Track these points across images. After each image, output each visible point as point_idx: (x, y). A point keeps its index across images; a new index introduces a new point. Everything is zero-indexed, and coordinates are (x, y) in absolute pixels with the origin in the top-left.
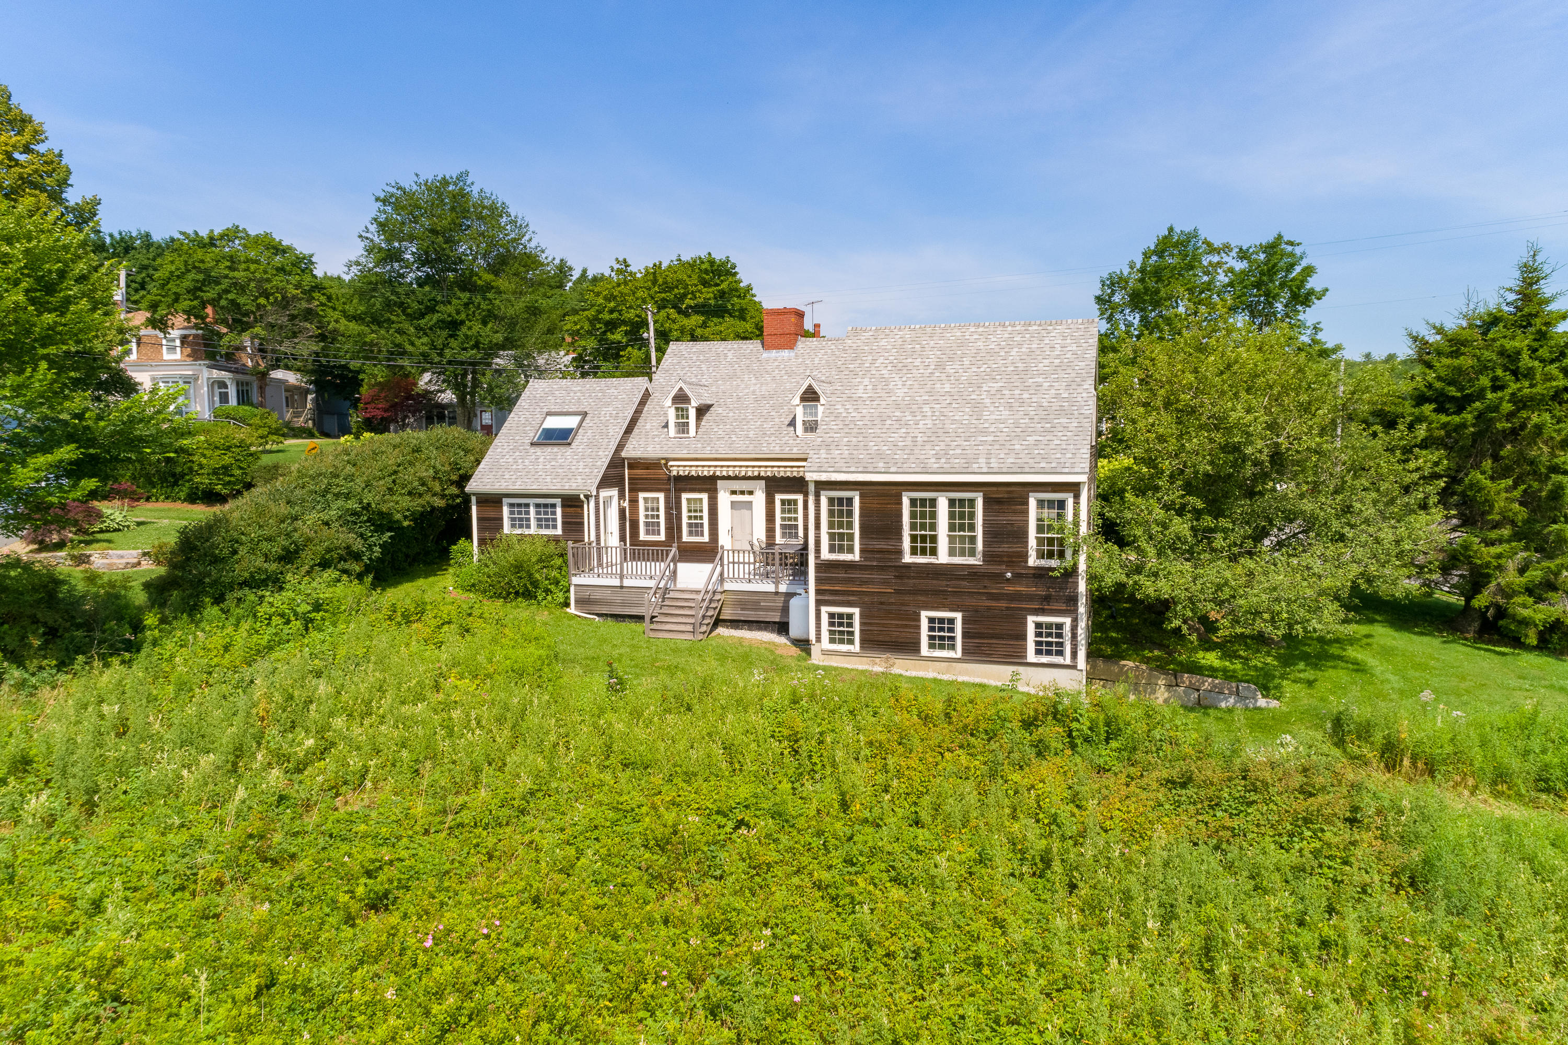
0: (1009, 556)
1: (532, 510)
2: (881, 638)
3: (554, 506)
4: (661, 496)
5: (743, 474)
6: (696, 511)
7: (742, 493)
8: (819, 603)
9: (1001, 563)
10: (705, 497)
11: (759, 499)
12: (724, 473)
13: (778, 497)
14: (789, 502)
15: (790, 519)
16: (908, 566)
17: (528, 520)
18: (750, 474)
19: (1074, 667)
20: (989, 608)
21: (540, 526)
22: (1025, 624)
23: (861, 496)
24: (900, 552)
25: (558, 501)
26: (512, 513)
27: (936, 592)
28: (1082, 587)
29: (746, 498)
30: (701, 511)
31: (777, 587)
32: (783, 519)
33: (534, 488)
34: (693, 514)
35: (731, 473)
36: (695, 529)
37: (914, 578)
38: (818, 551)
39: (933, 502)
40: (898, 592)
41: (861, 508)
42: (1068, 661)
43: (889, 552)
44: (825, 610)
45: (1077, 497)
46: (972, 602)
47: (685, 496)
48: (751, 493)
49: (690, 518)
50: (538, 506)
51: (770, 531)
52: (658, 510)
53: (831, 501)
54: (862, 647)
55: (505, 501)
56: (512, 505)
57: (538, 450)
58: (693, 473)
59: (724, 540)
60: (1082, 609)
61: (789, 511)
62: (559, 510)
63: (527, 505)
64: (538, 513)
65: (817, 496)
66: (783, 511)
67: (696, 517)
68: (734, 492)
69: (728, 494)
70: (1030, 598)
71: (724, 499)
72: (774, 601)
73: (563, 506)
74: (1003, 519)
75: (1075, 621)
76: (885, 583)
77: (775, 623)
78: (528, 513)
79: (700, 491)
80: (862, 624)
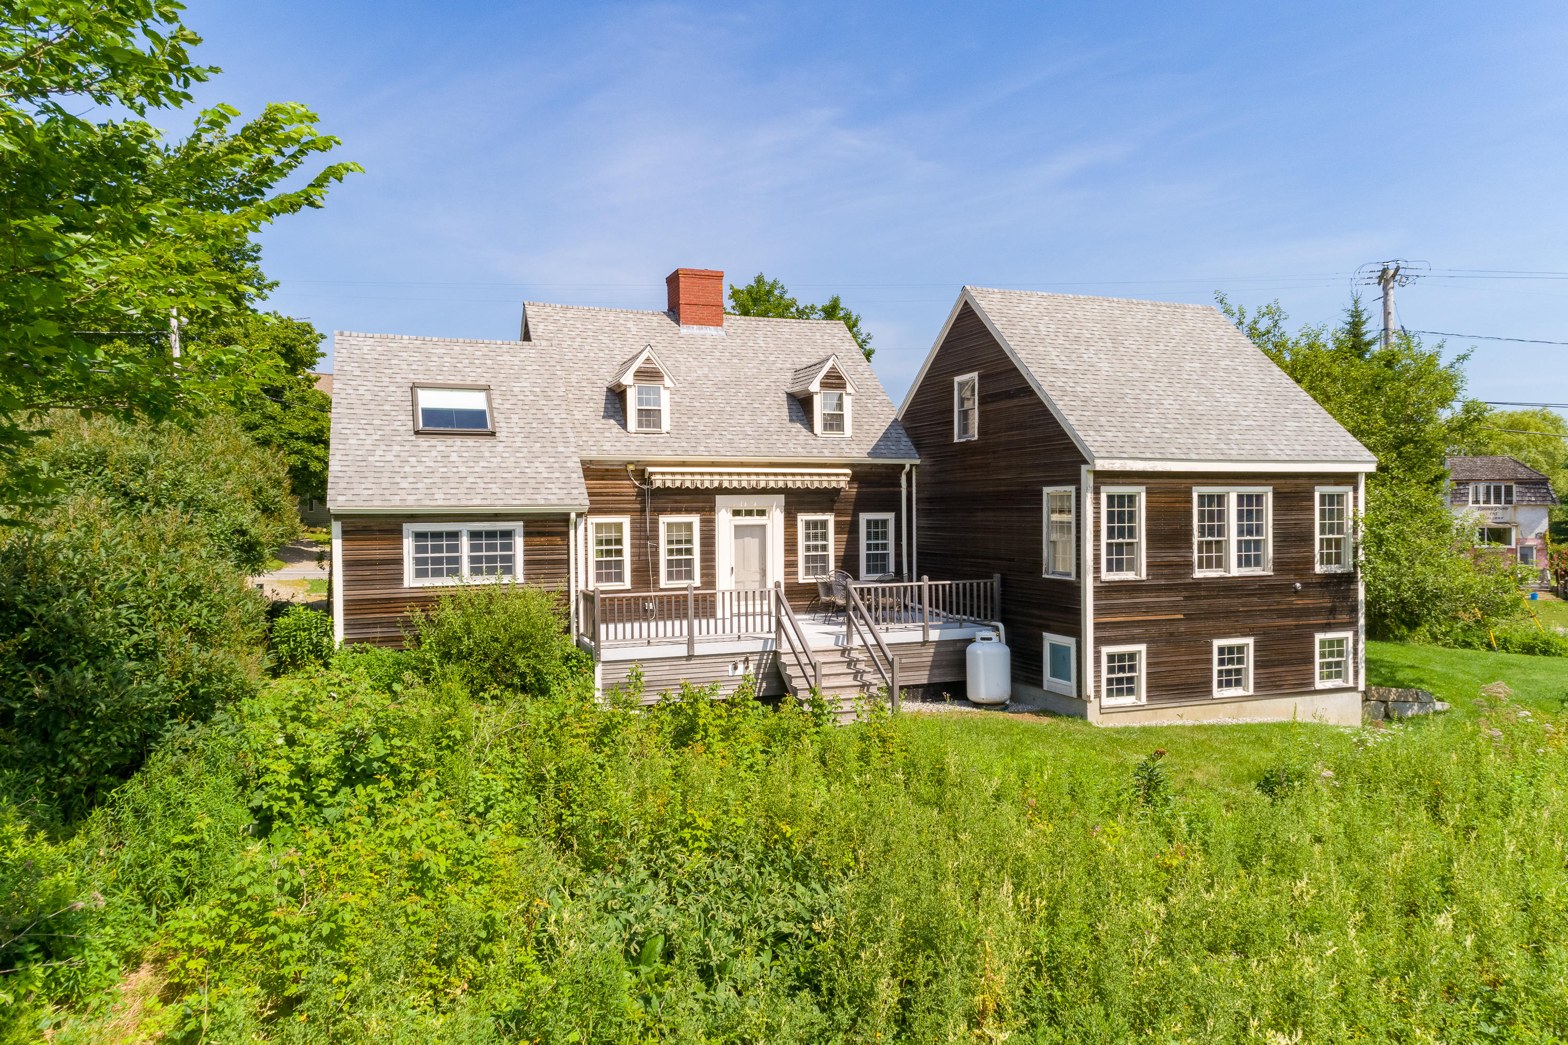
0: (1298, 563)
1: (465, 543)
2: (1169, 681)
3: (508, 534)
4: (626, 521)
5: (763, 484)
6: (679, 542)
7: (749, 513)
8: (1099, 642)
9: (1290, 571)
10: (695, 519)
11: (775, 520)
12: (735, 484)
13: (802, 518)
14: (815, 524)
15: (816, 548)
16: (1199, 584)
17: (456, 560)
18: (772, 484)
19: (1354, 689)
20: (1280, 628)
21: (475, 571)
22: (1312, 643)
23: (1148, 493)
24: (1190, 565)
25: (518, 527)
26: (419, 549)
27: (1229, 614)
28: (1362, 595)
29: (755, 520)
30: (689, 541)
31: (925, 633)
32: (808, 548)
33: (476, 502)
34: (675, 547)
35: (744, 484)
36: (681, 568)
37: (1205, 597)
38: (1097, 570)
39: (1221, 499)
40: (1188, 617)
41: (1148, 509)
42: (1351, 684)
43: (1178, 565)
44: (1106, 650)
45: (1356, 490)
46: (1263, 622)
47: (664, 520)
48: (762, 513)
49: (671, 552)
50: (474, 535)
51: (790, 565)
52: (619, 541)
53: (1111, 498)
54: (1149, 697)
55: (409, 529)
56: (419, 536)
58: (688, 484)
59: (724, 581)
60: (1362, 621)
61: (816, 537)
62: (519, 542)
63: (455, 535)
64: (473, 548)
65: (1097, 492)
66: (808, 537)
67: (679, 551)
68: (737, 513)
69: (730, 515)
70: (1317, 611)
71: (724, 521)
72: (920, 655)
73: (527, 534)
74: (1293, 517)
75: (1356, 634)
76: (1174, 608)
77: (917, 686)
78: (455, 548)
79: (689, 511)
80: (1149, 665)
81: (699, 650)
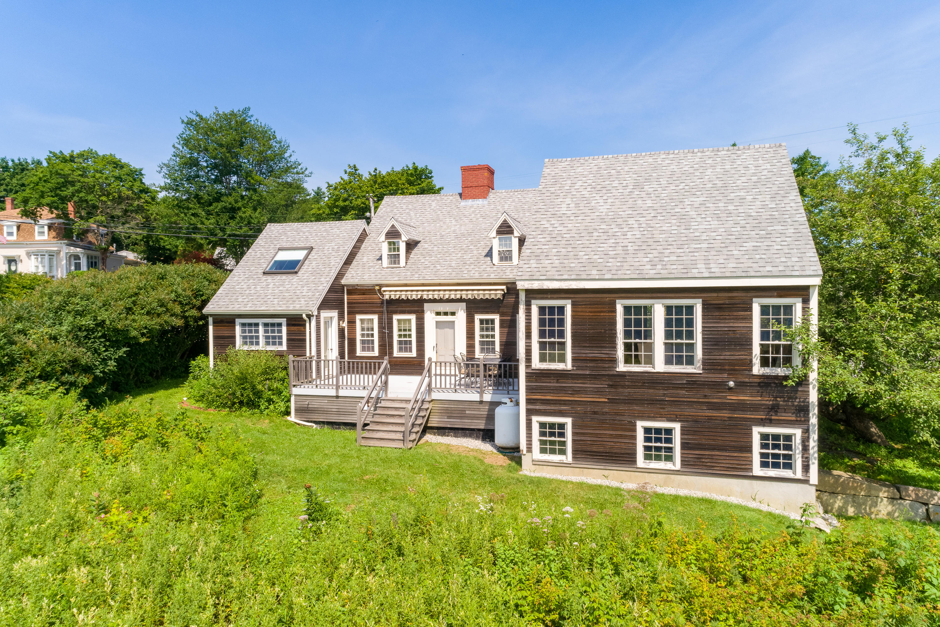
0: (731, 364)
1: (261, 329)
2: (594, 449)
3: (280, 325)
4: (375, 318)
5: (447, 297)
6: (405, 330)
7: (446, 314)
8: (530, 412)
9: (722, 371)
10: (413, 318)
11: (461, 318)
12: (431, 297)
13: (478, 317)
14: (487, 321)
15: (487, 336)
16: (623, 375)
17: (257, 337)
18: (453, 297)
19: (806, 482)
20: (710, 418)
21: (268, 343)
22: (750, 435)
23: (573, 305)
24: (614, 361)
25: (284, 321)
26: (244, 331)
27: (652, 402)
28: (814, 397)
29: (449, 318)
30: (410, 330)
31: (481, 396)
32: (482, 336)
33: (263, 308)
34: (403, 333)
35: (436, 297)
36: (405, 345)
37: (629, 387)
38: (529, 359)
39: (648, 310)
40: (611, 401)
41: (573, 317)
42: (799, 475)
43: (602, 360)
44: (536, 419)
45: (806, 301)
46: (690, 412)
47: (396, 317)
48: (453, 314)
49: (400, 336)
50: (266, 325)
51: (470, 347)
52: (372, 329)
53: (542, 310)
54: (574, 458)
55: (238, 321)
56: (243, 325)
57: (269, 278)
58: (403, 297)
59: (429, 353)
60: (814, 420)
61: (487, 330)
62: (284, 329)
63: (257, 325)
64: (266, 331)
65: (528, 305)
66: (482, 329)
67: (405, 336)
68: (438, 314)
69: (433, 315)
70: (755, 408)
71: (430, 318)
72: (479, 410)
73: (288, 325)
74: (724, 325)
75: (806, 431)
76: (598, 392)
77: (479, 430)
78: (257, 331)
79: (409, 312)
80: (574, 434)
81: (342, 393)
